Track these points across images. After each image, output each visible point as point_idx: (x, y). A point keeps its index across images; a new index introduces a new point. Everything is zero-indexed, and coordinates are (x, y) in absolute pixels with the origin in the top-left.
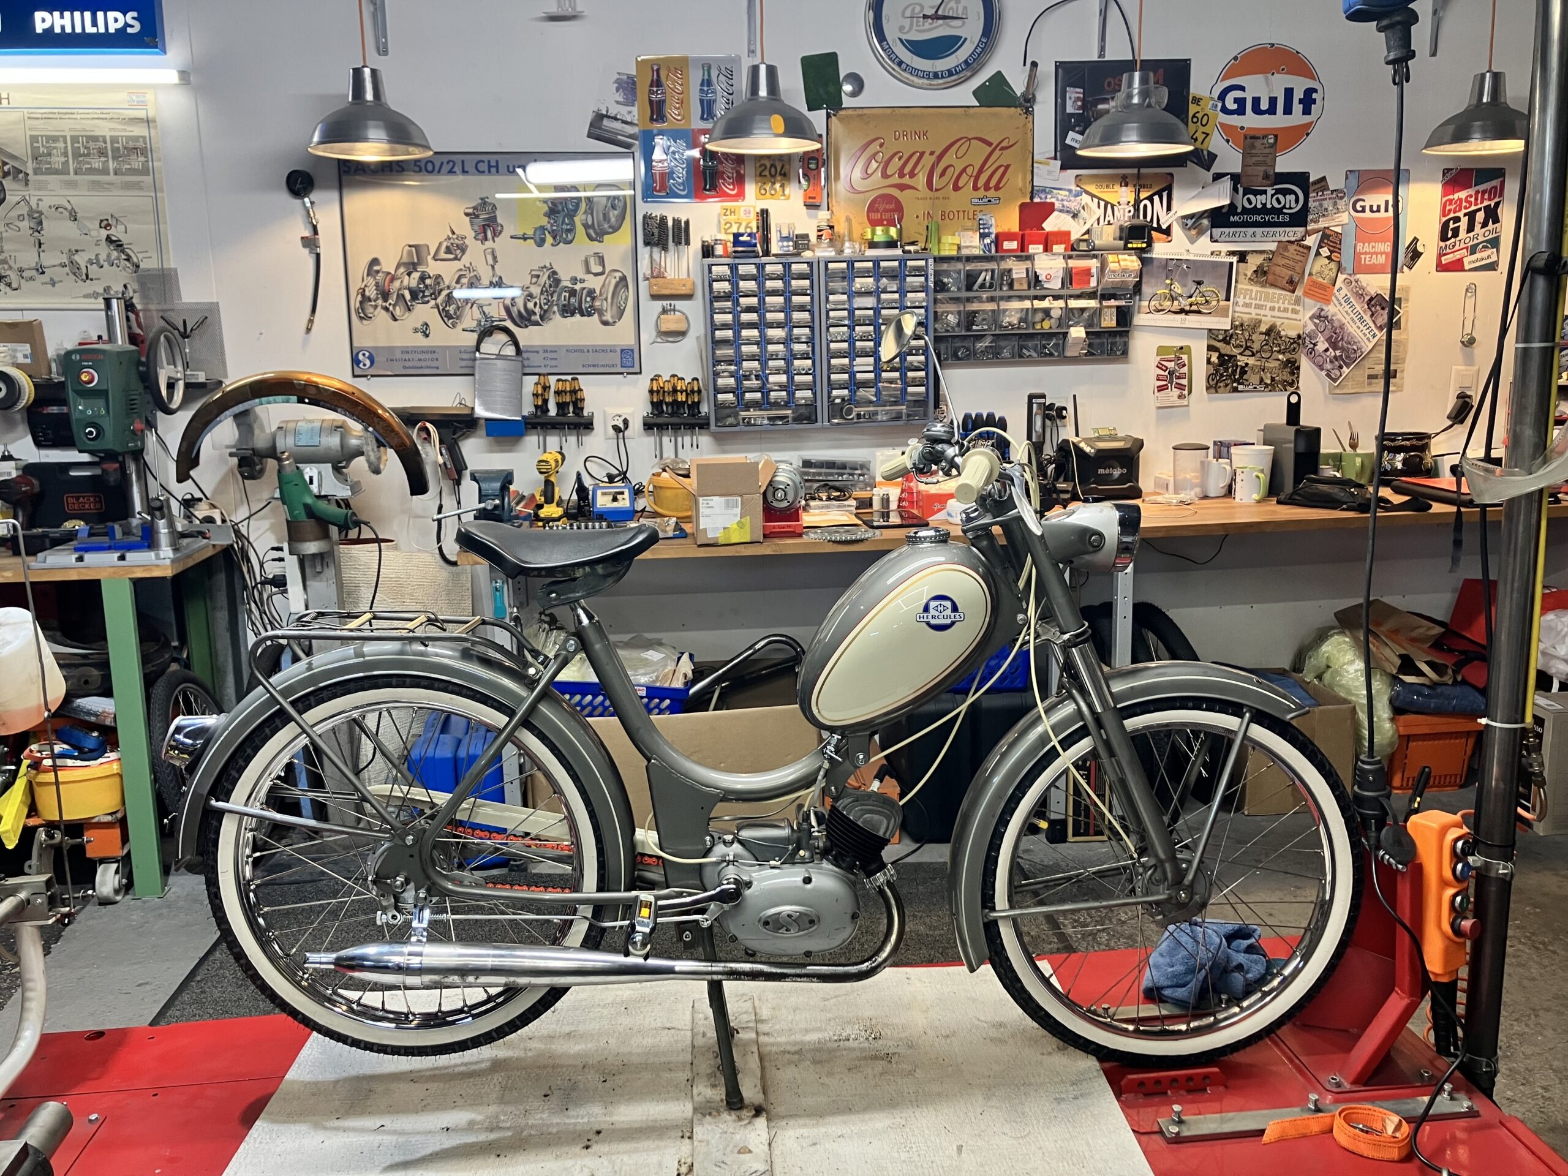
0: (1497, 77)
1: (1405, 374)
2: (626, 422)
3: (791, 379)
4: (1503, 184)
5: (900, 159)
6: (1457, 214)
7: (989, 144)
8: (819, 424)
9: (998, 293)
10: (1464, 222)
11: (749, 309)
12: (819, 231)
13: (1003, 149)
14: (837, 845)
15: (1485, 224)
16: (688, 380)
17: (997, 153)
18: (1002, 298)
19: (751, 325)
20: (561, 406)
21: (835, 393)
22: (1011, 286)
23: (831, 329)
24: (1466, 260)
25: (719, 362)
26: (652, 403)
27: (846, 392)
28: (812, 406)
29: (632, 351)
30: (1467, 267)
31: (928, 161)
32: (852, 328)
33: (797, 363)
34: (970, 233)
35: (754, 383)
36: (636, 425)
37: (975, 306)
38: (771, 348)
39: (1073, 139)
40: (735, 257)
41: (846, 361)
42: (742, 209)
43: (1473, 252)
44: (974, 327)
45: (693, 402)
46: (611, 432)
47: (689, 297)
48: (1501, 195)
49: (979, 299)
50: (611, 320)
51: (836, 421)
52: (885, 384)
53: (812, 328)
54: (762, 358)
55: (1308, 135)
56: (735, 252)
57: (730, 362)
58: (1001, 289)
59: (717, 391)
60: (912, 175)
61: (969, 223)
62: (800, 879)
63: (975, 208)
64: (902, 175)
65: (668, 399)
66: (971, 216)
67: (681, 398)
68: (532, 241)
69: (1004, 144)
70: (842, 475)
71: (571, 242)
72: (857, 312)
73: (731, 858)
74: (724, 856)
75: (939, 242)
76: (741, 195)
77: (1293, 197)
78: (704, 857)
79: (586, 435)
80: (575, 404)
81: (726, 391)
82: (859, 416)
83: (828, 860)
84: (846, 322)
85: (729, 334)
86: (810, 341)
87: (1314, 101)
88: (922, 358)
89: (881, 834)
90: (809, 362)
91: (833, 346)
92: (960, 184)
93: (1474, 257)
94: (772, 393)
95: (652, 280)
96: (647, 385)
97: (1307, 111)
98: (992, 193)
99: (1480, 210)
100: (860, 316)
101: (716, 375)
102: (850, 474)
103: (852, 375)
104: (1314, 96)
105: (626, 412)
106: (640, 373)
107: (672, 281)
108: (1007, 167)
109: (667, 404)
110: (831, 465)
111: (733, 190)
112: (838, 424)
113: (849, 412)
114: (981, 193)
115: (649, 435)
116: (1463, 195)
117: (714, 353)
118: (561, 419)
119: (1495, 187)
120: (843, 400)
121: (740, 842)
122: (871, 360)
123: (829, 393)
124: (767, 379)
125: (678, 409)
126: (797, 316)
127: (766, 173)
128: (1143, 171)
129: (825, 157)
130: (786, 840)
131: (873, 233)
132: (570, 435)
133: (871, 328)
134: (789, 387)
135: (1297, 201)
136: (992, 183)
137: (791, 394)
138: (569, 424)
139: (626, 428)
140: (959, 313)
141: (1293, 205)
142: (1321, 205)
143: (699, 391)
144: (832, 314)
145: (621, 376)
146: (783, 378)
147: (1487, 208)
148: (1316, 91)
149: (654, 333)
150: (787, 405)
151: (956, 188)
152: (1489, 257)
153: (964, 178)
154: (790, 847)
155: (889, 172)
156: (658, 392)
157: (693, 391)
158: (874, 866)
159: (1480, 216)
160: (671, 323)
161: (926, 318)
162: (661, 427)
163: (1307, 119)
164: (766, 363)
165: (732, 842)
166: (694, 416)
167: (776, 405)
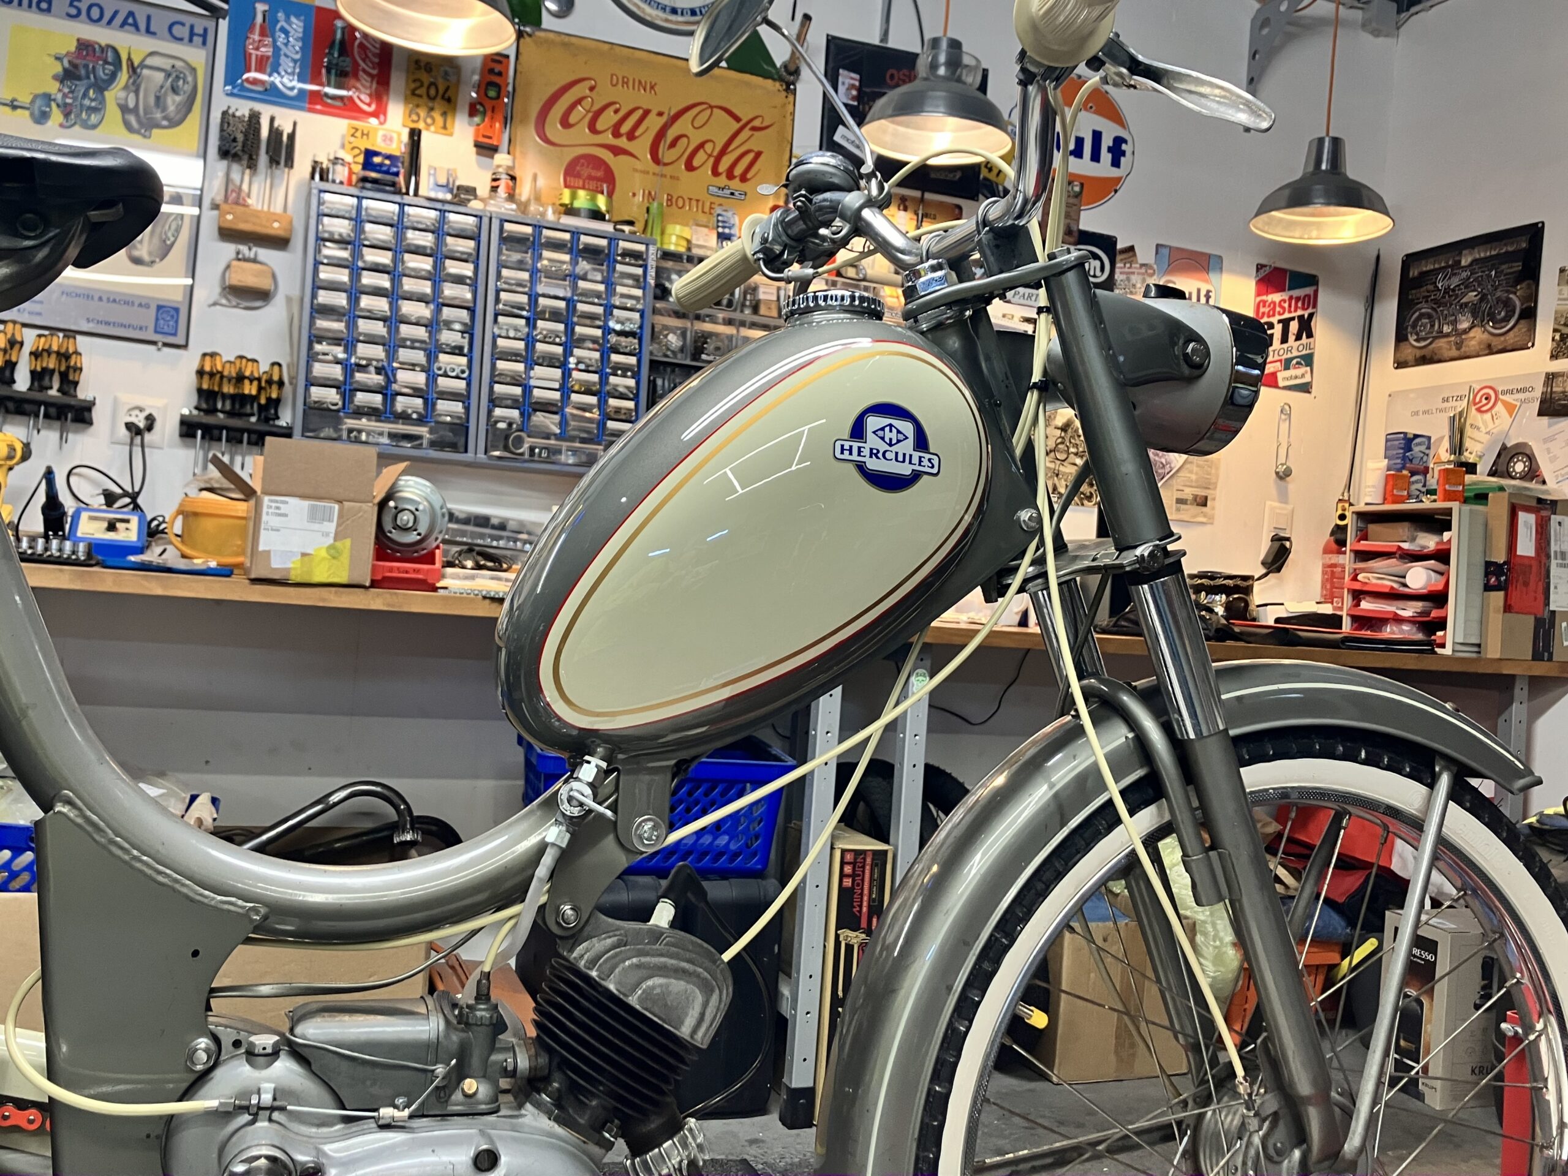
0: (1336, 142)
1: (1217, 504)
2: (151, 421)
3: (432, 379)
4: (1316, 292)
5: (616, 111)
6: (1272, 320)
7: (737, 119)
8: (469, 456)
9: (737, 315)
10: (1277, 331)
11: (377, 269)
12: (495, 180)
13: (754, 129)
14: (564, 1064)
15: (1298, 337)
16: (264, 367)
17: (746, 133)
18: (743, 324)
19: (378, 292)
20: (39, 377)
21: (498, 412)
22: (755, 309)
23: (501, 319)
24: (1280, 375)
25: (320, 339)
26: (200, 391)
27: (515, 414)
28: (461, 428)
29: (177, 310)
30: (1281, 384)
31: (654, 123)
32: (531, 323)
33: (443, 357)
34: (705, 230)
35: (373, 378)
36: (168, 427)
37: (708, 327)
38: (405, 330)
39: (843, 137)
40: (363, 188)
41: (520, 367)
42: (380, 133)
43: (1287, 368)
44: (704, 357)
45: (269, 399)
46: (123, 433)
47: (280, 243)
48: (1315, 306)
49: (713, 320)
50: (146, 258)
51: (497, 453)
52: (575, 412)
53: (472, 311)
54: (392, 345)
55: (1116, 191)
56: (364, 180)
57: (336, 341)
58: (742, 311)
59: (311, 382)
60: (631, 136)
61: (703, 218)
62: (463, 1157)
63: (713, 199)
64: (616, 134)
65: (228, 389)
66: (707, 209)
67: (250, 389)
68: (27, 113)
69: (757, 123)
70: (498, 538)
71: (94, 127)
72: (542, 301)
73: (267, 1098)
74: (246, 1094)
75: (663, 233)
76: (380, 112)
77: (1097, 263)
78: (185, 1095)
79: (76, 431)
80: (64, 376)
81: (325, 384)
82: (532, 449)
83: (538, 1105)
84: (524, 313)
85: (340, 300)
86: (468, 330)
87: (1123, 153)
88: (631, 383)
89: (685, 1031)
90: (463, 360)
91: (501, 342)
92: (696, 162)
93: (1287, 373)
94: (399, 398)
95: (224, 207)
96: (195, 365)
97: (1116, 163)
98: (735, 184)
99: (1293, 319)
100: (545, 307)
101: (312, 357)
102: (509, 539)
103: (527, 390)
104: (1124, 147)
105: (153, 404)
106: (185, 346)
107: (257, 214)
108: (758, 154)
109: (224, 397)
110: (483, 521)
111: (369, 105)
112: (499, 458)
113: (519, 441)
114: (722, 180)
115: (187, 446)
116: (1276, 297)
117: (312, 323)
118: (38, 396)
119: (1308, 296)
120: (510, 425)
121: (301, 1055)
122: (557, 373)
123: (490, 412)
124: (394, 376)
125: (242, 405)
126: (450, 291)
127: (422, 91)
128: (929, 196)
129: (510, 88)
130: (431, 1050)
131: (574, 197)
132: (49, 428)
133: (561, 327)
134: (428, 395)
135: (1102, 269)
136: (738, 171)
137: (430, 405)
138: (47, 405)
139: (150, 428)
140: (683, 334)
141: (1098, 273)
142: (1128, 279)
143: (281, 383)
144: (504, 296)
145: (151, 348)
146: (419, 379)
147: (1301, 318)
148: (1125, 142)
149: (217, 290)
150: (421, 420)
151: (690, 167)
152: (1303, 376)
153: (701, 153)
154: (440, 1070)
155: (599, 126)
156: (212, 375)
157: (270, 382)
158: (654, 1124)
159: (1294, 326)
160: (247, 277)
161: (641, 327)
162: (211, 434)
163: (1114, 173)
164: (395, 352)
165: (275, 1054)
166: (267, 420)
167: (404, 417)
